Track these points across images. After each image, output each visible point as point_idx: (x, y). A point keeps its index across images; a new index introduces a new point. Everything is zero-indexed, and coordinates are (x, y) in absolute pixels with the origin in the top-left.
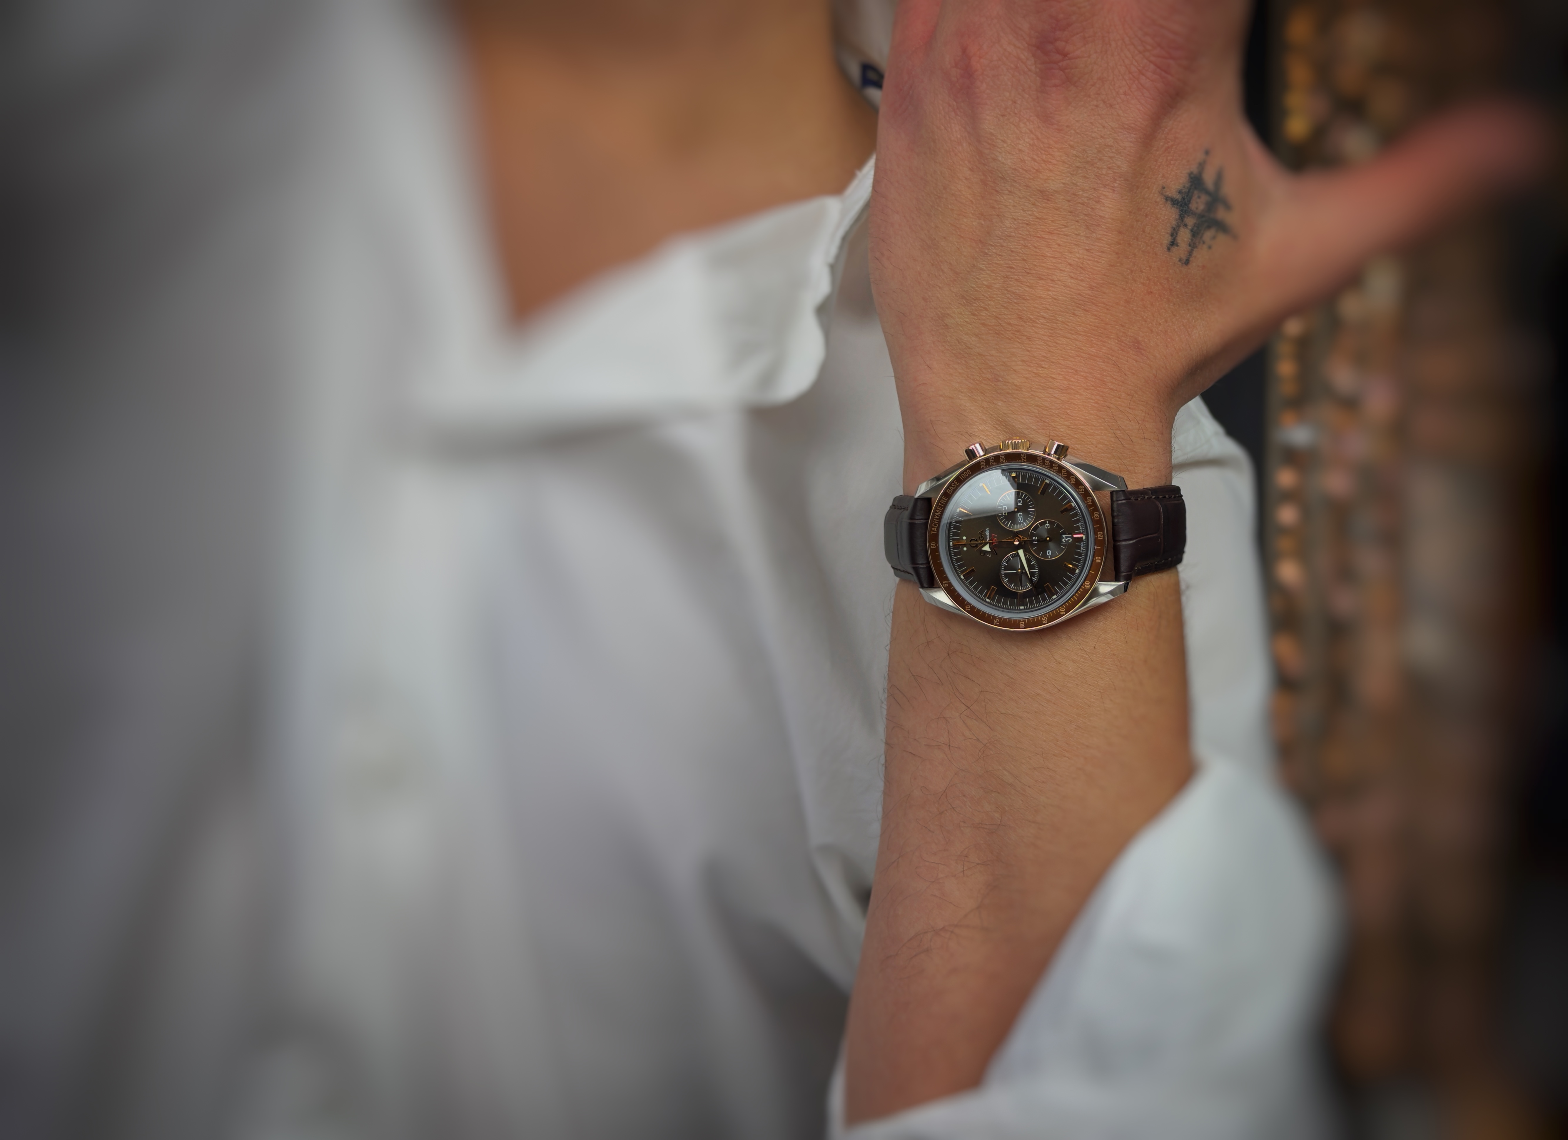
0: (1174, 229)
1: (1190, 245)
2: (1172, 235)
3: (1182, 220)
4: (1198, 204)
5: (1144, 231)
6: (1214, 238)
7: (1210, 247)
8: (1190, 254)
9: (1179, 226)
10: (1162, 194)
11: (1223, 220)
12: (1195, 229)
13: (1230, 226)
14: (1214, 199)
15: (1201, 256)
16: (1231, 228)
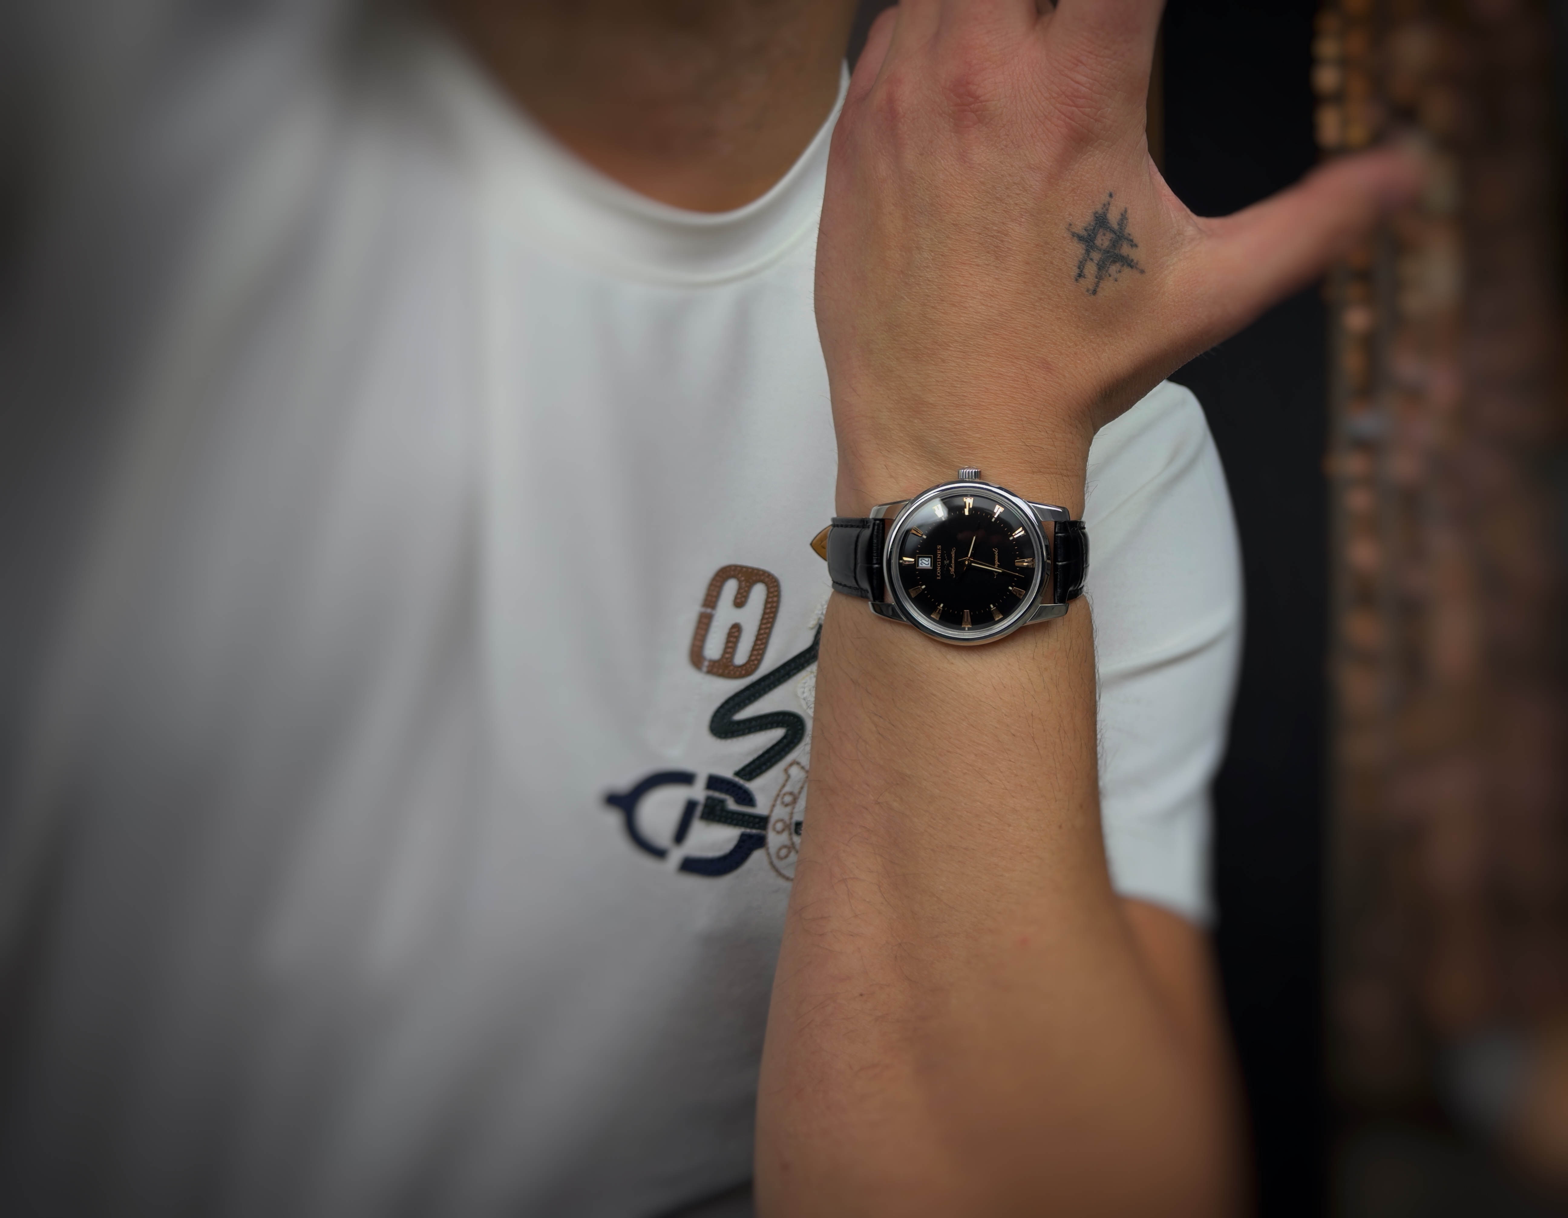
0: (1081, 262)
1: (1096, 277)
2: (1079, 268)
3: (1088, 255)
4: (1103, 240)
5: (1052, 263)
6: (1120, 272)
7: (1116, 281)
8: (1097, 285)
9: (1086, 260)
10: (1069, 230)
11: (1128, 255)
12: (1101, 263)
13: (1135, 261)
14: (1118, 236)
15: (1108, 288)
16: (1137, 264)
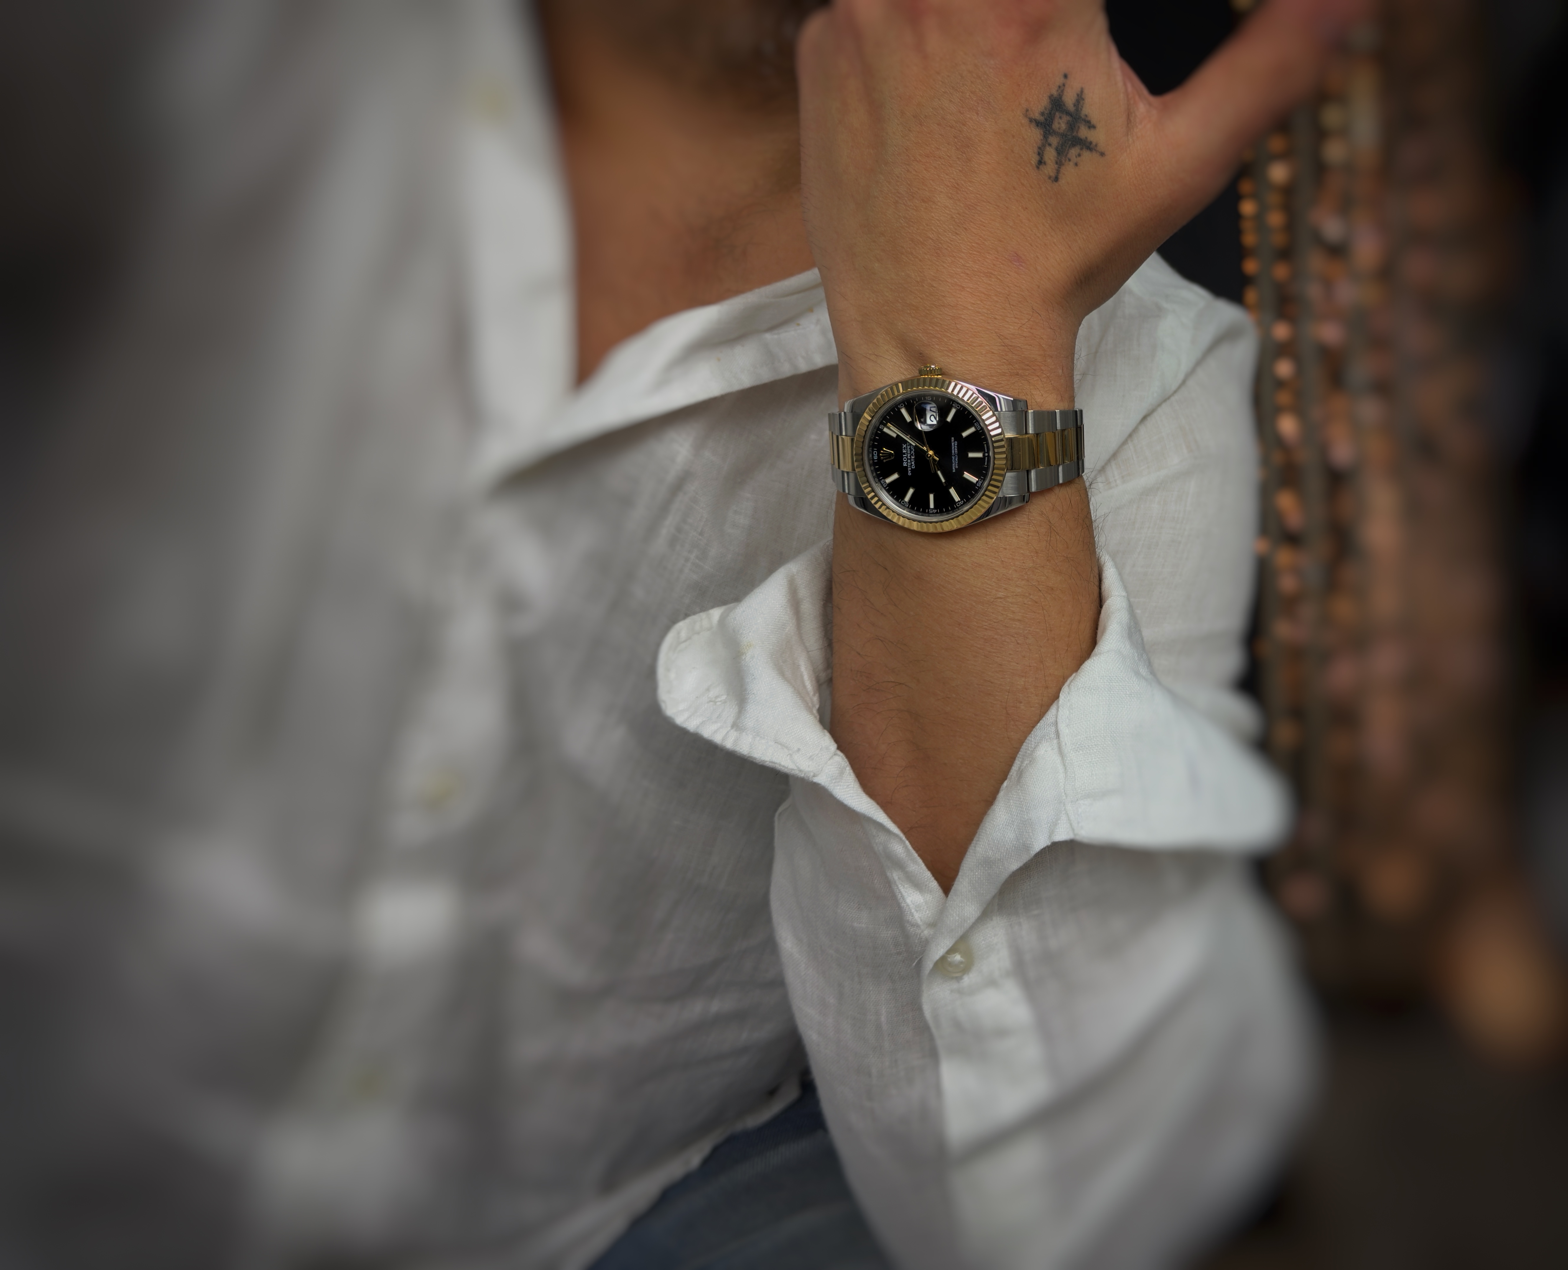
0: (1039, 148)
1: (1057, 163)
2: (1039, 154)
3: (1047, 140)
4: (1060, 124)
5: (1012, 151)
6: (1079, 155)
7: (1076, 164)
8: (1058, 171)
9: (1044, 145)
10: (1026, 116)
11: (1086, 138)
12: (1060, 147)
13: (1094, 144)
14: (1075, 118)
15: (1069, 173)
16: (1096, 145)
